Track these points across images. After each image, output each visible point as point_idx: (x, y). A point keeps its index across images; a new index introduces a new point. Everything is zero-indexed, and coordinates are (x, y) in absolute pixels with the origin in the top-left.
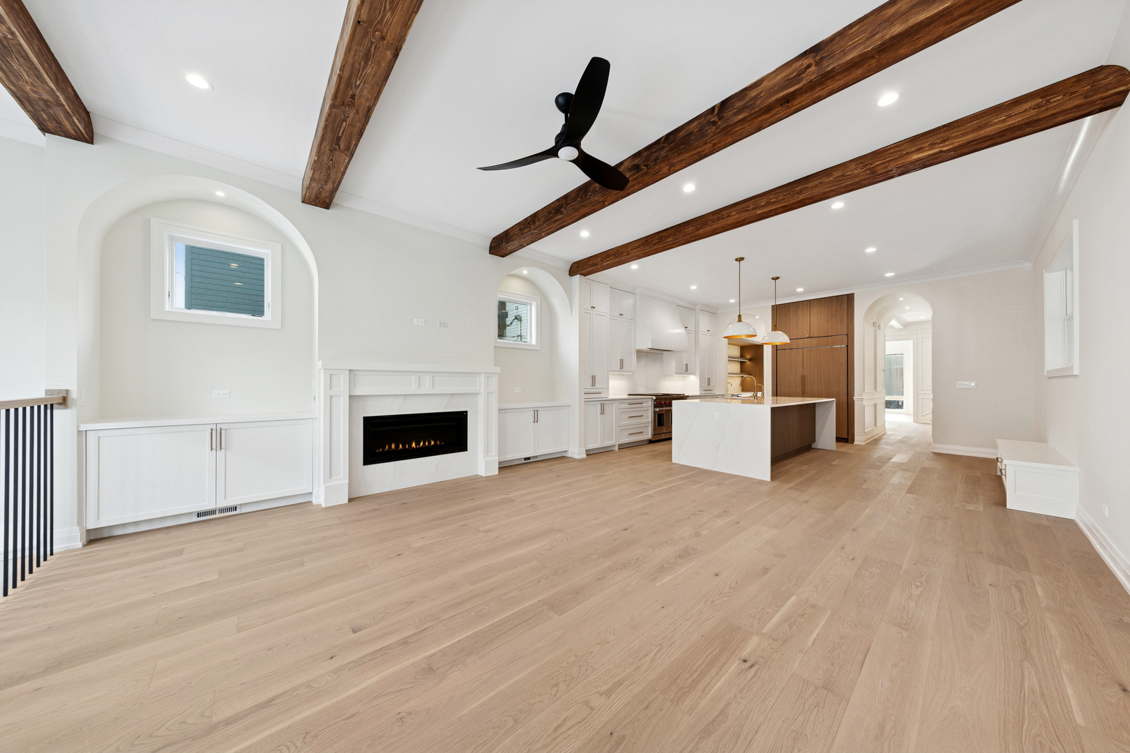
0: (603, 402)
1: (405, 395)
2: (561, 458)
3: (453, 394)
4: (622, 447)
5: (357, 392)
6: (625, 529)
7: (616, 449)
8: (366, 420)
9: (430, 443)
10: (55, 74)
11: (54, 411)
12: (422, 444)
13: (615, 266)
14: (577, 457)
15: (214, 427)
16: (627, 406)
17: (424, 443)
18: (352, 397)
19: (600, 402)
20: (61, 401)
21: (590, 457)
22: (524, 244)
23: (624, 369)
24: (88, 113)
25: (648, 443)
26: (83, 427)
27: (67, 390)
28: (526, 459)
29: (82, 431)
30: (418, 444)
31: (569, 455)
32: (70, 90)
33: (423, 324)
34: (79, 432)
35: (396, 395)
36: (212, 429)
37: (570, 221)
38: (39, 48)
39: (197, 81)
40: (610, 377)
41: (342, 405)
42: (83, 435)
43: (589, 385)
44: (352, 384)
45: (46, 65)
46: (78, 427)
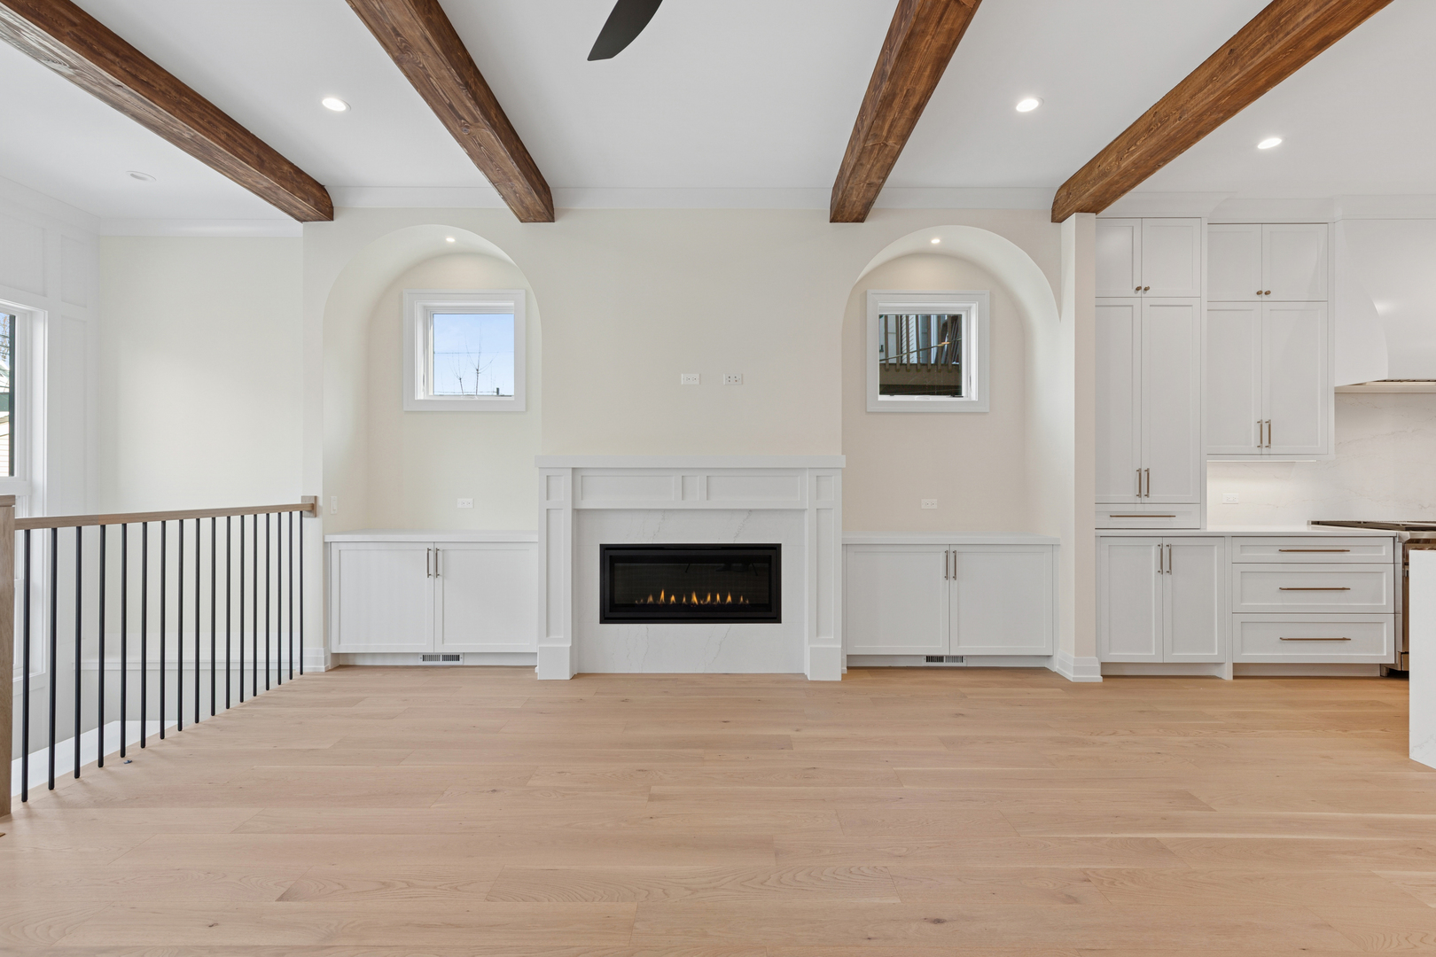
0: (1166, 541)
1: (665, 511)
2: (1034, 672)
3: (751, 511)
4: (1243, 673)
5: (587, 504)
6: (938, 921)
7: (1227, 674)
8: (605, 549)
9: (724, 598)
10: (258, 156)
11: (303, 518)
12: (709, 598)
13: (1166, 161)
14: (1071, 676)
15: (431, 546)
16: (1273, 555)
17: (714, 598)
18: (578, 513)
19: (1159, 541)
20: (310, 509)
21: (1111, 682)
22: (874, 180)
23: (1274, 449)
24: (322, 188)
25: (1382, 677)
26: (328, 539)
27: (316, 497)
28: (929, 659)
29: (327, 543)
30: (701, 596)
31: (1055, 666)
32: (286, 168)
33: (697, 382)
34: (325, 544)
35: (649, 510)
36: (429, 550)
37: (921, 88)
38: (228, 135)
39: (334, 104)
40: (1210, 471)
41: (563, 523)
42: (327, 545)
43: (1130, 493)
44: (577, 489)
45: (240, 150)
46: (324, 538)
